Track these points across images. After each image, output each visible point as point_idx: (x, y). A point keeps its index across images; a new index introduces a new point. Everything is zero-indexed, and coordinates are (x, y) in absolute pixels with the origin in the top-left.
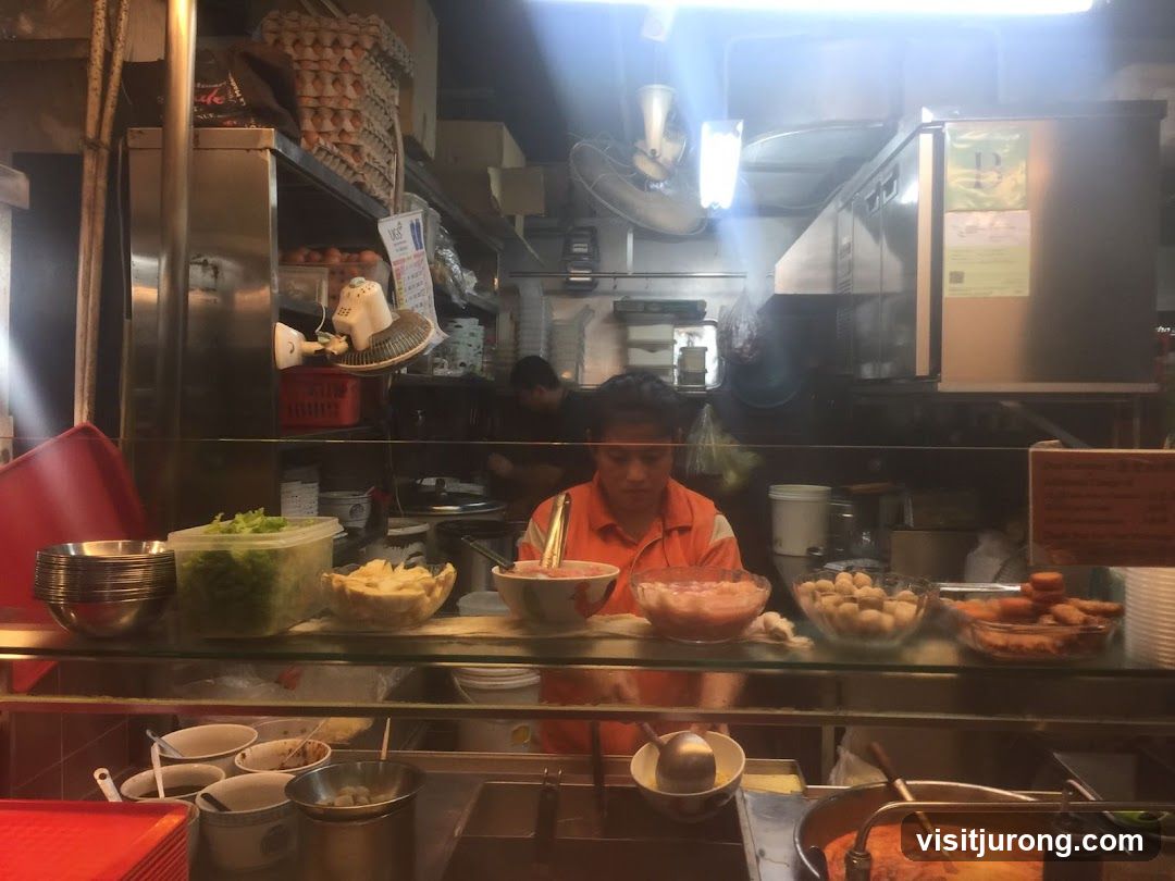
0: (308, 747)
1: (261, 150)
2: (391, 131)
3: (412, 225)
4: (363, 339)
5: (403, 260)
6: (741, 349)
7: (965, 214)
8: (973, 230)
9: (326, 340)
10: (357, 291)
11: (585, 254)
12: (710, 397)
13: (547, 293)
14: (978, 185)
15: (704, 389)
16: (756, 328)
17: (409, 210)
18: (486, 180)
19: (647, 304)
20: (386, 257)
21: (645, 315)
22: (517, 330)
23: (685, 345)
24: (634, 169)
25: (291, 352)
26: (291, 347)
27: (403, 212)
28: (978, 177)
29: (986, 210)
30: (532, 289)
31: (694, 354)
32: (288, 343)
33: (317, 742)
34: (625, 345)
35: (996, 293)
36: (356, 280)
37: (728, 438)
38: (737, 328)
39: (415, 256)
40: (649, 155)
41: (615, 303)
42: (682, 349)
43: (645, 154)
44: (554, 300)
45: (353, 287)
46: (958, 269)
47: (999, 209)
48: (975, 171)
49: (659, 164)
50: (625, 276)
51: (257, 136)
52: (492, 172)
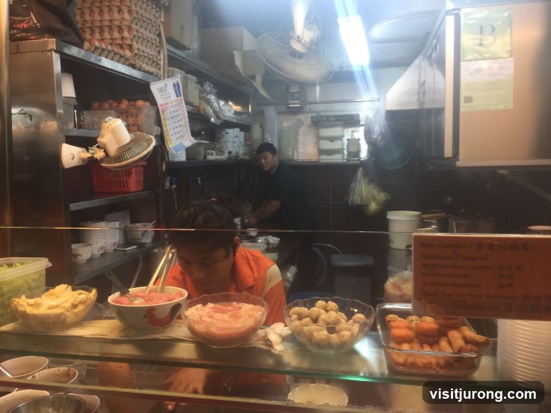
0: (70, 372)
1: (49, 51)
2: (159, 35)
3: (174, 85)
4: (113, 150)
5: (167, 104)
6: (376, 139)
7: (473, 62)
8: (478, 71)
9: (93, 152)
10: (107, 124)
11: (297, 93)
12: (362, 164)
13: (279, 113)
14: (481, 45)
15: (359, 160)
16: (384, 128)
17: (172, 76)
18: (233, 57)
19: (328, 117)
20: (153, 102)
21: (328, 123)
22: (263, 133)
23: (350, 137)
24: (291, 47)
25: (73, 159)
26: (72, 156)
27: (168, 77)
28: (481, 40)
29: (485, 59)
30: (270, 112)
31: (354, 142)
32: (71, 155)
33: (74, 370)
34: (319, 138)
35: (493, 108)
36: (107, 119)
37: (372, 185)
38: (374, 128)
39: (176, 101)
40: (296, 39)
41: (312, 117)
42: (348, 140)
43: (295, 38)
44: (282, 117)
45: (106, 122)
46: (468, 94)
47: (495, 58)
48: (479, 36)
49: (303, 44)
50: (315, 103)
51: (46, 43)
52: (236, 53)
